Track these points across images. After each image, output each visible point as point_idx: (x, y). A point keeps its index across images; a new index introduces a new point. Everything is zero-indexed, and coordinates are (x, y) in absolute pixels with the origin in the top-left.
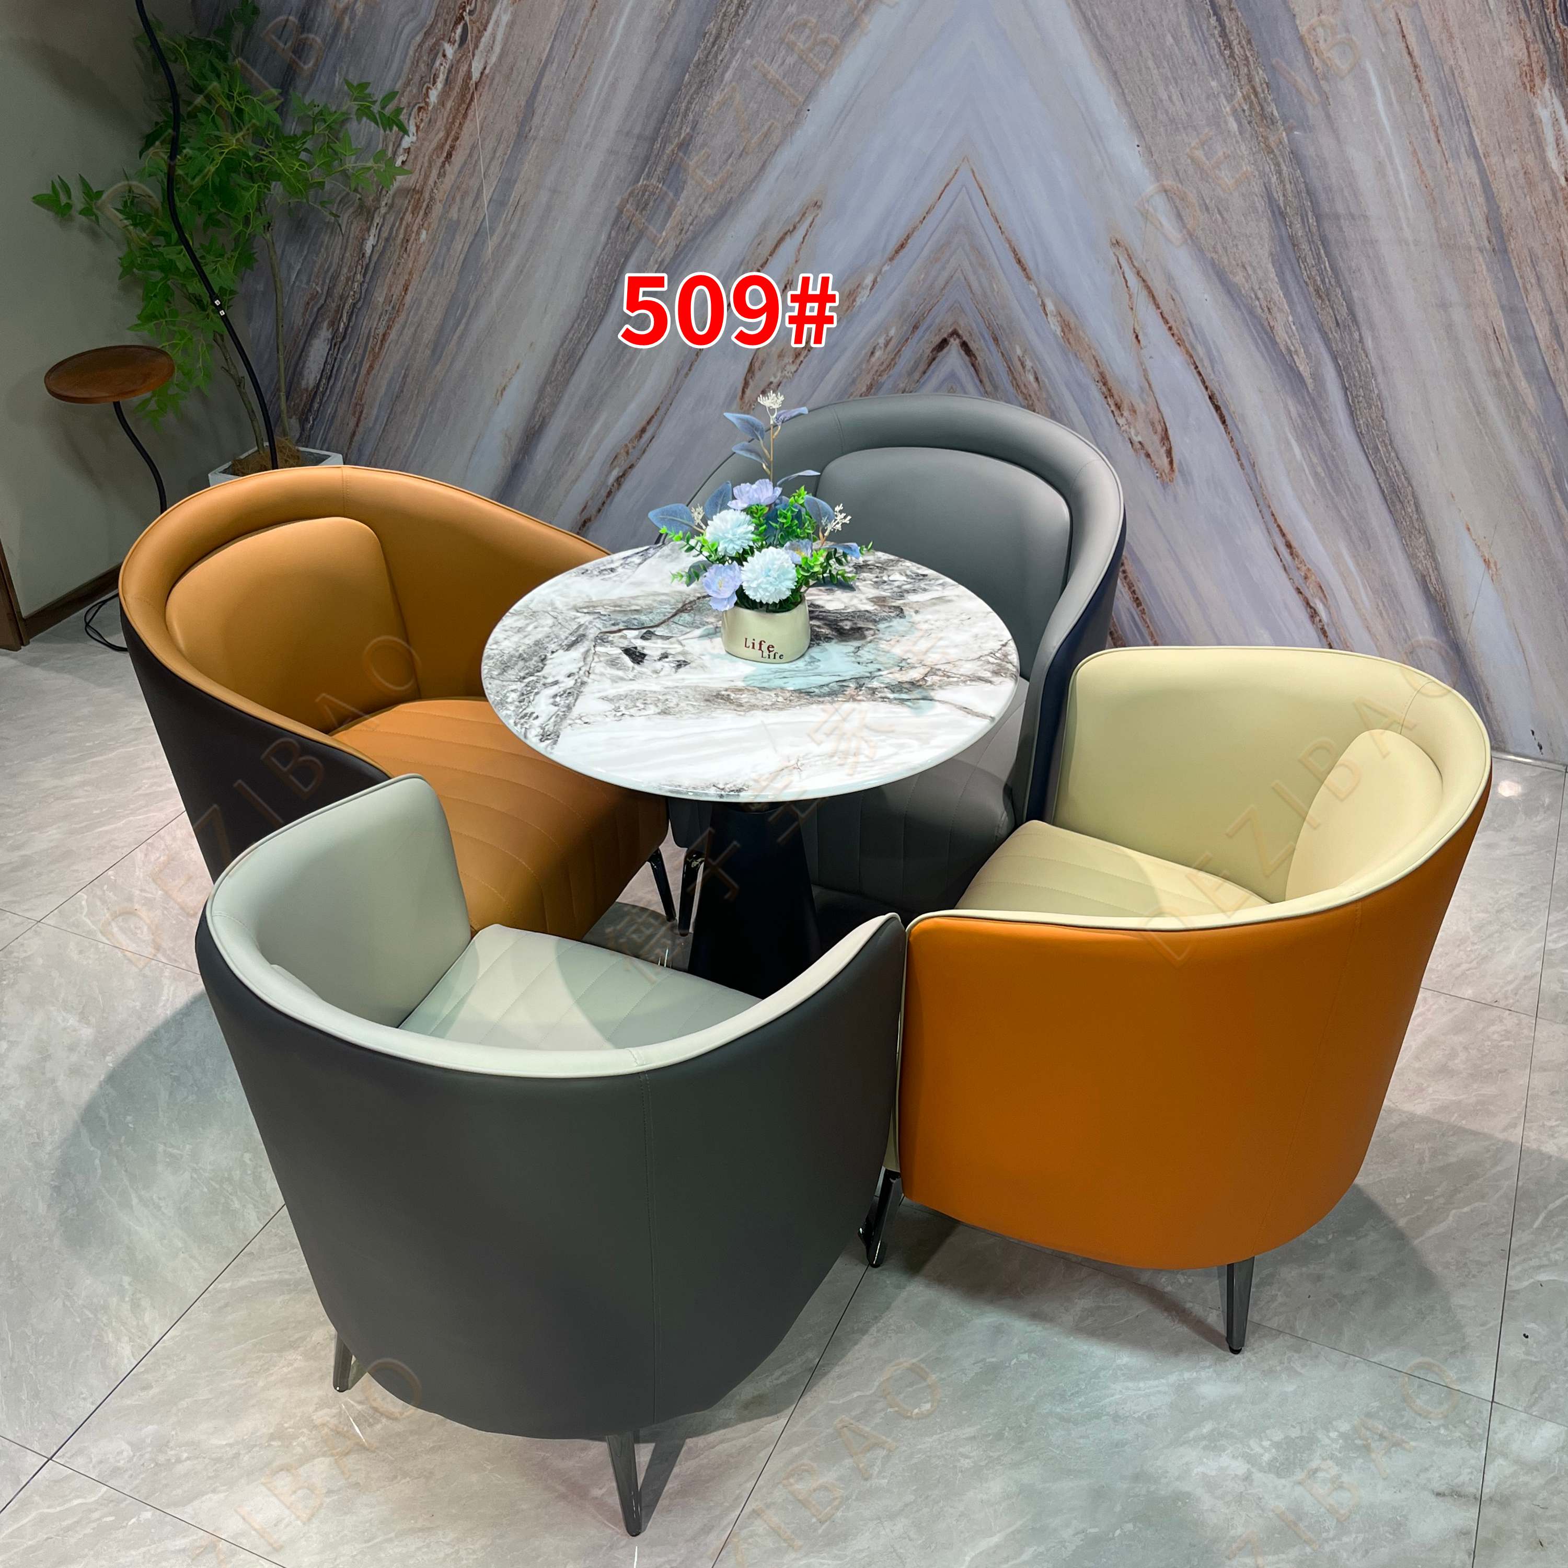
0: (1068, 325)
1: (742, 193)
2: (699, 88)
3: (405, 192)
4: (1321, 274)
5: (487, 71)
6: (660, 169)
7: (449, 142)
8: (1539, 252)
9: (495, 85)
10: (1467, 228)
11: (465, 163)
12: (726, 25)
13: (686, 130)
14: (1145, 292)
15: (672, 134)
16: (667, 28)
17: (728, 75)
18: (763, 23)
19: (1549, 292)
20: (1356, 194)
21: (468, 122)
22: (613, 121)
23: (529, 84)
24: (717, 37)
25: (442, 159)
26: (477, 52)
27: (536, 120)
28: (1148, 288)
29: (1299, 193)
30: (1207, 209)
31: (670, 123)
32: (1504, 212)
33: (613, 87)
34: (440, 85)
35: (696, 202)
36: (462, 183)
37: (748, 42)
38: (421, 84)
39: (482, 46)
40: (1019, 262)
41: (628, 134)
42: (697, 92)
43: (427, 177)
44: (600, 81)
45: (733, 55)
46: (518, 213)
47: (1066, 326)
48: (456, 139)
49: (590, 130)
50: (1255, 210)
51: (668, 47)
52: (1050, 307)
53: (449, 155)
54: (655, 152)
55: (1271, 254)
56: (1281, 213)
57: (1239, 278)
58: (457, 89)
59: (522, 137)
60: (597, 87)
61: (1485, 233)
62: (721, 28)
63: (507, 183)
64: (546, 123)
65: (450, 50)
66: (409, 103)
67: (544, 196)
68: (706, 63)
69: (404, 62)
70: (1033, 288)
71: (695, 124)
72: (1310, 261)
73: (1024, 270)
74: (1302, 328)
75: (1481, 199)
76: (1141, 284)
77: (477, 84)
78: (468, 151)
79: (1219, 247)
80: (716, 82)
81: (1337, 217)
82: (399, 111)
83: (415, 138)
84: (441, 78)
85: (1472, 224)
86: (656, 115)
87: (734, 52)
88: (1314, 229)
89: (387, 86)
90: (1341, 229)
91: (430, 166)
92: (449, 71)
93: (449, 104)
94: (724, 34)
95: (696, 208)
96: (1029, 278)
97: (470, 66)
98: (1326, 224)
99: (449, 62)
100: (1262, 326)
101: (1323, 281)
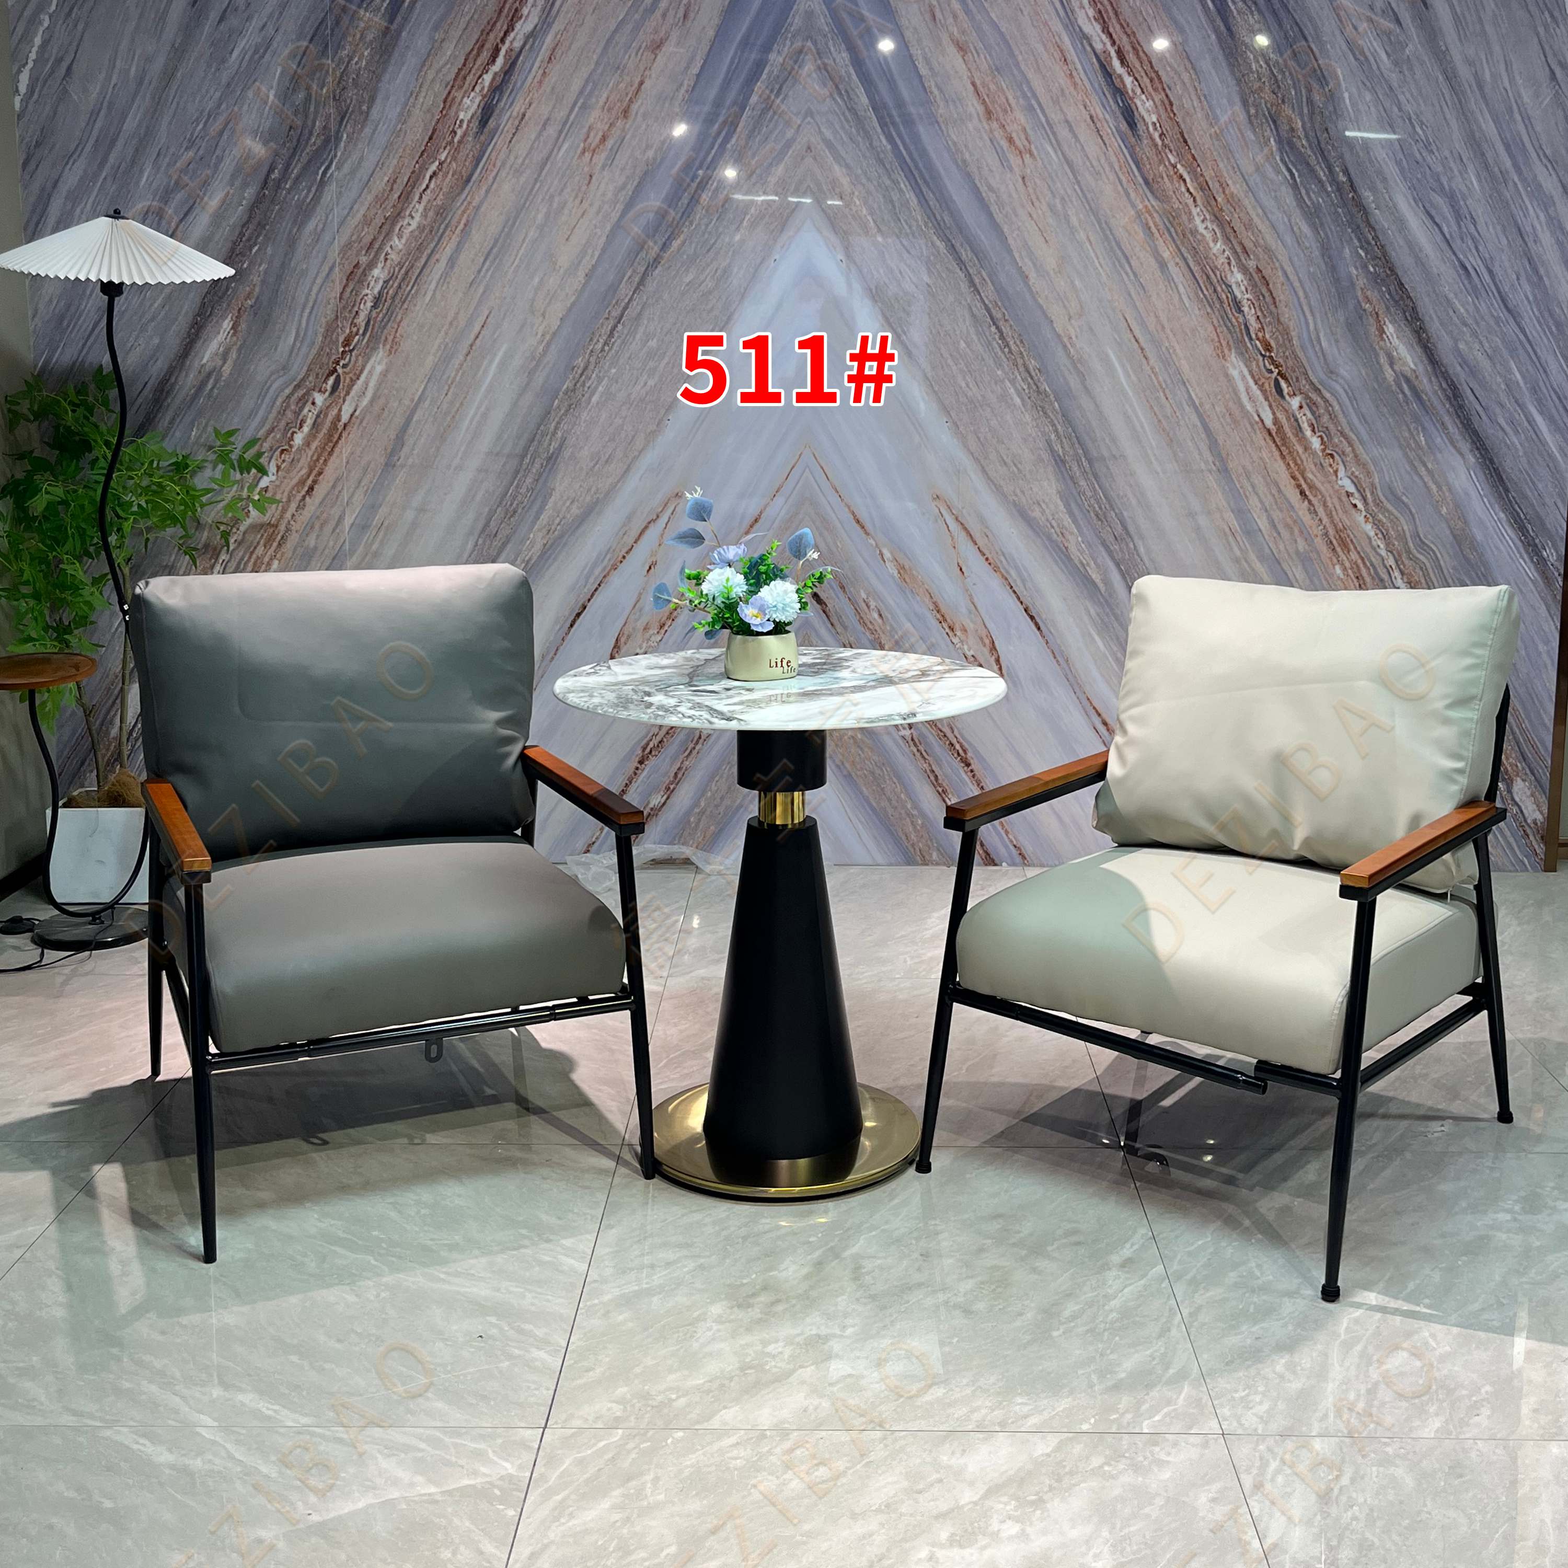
0: (903, 568)
1: (608, 493)
2: (567, 411)
3: (257, 527)
4: (1098, 503)
5: (357, 413)
6: (529, 480)
7: (311, 478)
8: (1250, 468)
9: (364, 424)
10: (1198, 457)
11: (328, 494)
12: (592, 360)
13: (555, 445)
14: (963, 534)
15: (541, 450)
16: (537, 366)
17: (595, 399)
18: (627, 355)
19: (1262, 496)
20: (1114, 440)
21: (333, 458)
22: (485, 443)
23: (399, 421)
24: (585, 368)
25: (303, 493)
26: (348, 398)
27: (406, 450)
28: (965, 529)
29: (1073, 444)
30: (1005, 463)
31: (539, 442)
32: (1221, 442)
33: (485, 416)
34: (306, 429)
35: (564, 504)
36: (322, 513)
37: (613, 371)
38: (286, 431)
39: (353, 393)
40: (858, 522)
41: (497, 454)
42: (565, 414)
43: (284, 511)
44: (472, 412)
45: (599, 383)
46: (381, 534)
47: (901, 568)
48: (320, 473)
49: (460, 455)
50: (1042, 460)
51: (539, 379)
52: (887, 555)
53: (311, 488)
54: (524, 467)
55: (1059, 492)
56: (1062, 461)
57: (1036, 513)
58: (324, 431)
59: (389, 465)
60: (469, 418)
61: (1210, 459)
62: (589, 362)
63: (373, 508)
64: (415, 452)
65: (319, 399)
66: (271, 448)
67: (410, 515)
68: (574, 390)
69: (270, 412)
70: (872, 541)
71: (564, 440)
72: (1089, 494)
73: (863, 527)
74: (1089, 546)
75: (1203, 436)
76: (960, 527)
77: (345, 425)
78: (331, 484)
79: (1018, 491)
80: (583, 404)
81: (1103, 459)
82: (260, 455)
83: (274, 478)
84: (309, 422)
85: (1200, 454)
86: (526, 436)
87: (599, 378)
88: (1088, 469)
89: (249, 434)
90: (1108, 468)
91: (289, 501)
92: (318, 416)
93: (314, 445)
94: (591, 367)
95: (564, 509)
96: (867, 534)
97: (340, 410)
98: (1096, 465)
99: (318, 409)
100: (1060, 549)
101: (1100, 508)
